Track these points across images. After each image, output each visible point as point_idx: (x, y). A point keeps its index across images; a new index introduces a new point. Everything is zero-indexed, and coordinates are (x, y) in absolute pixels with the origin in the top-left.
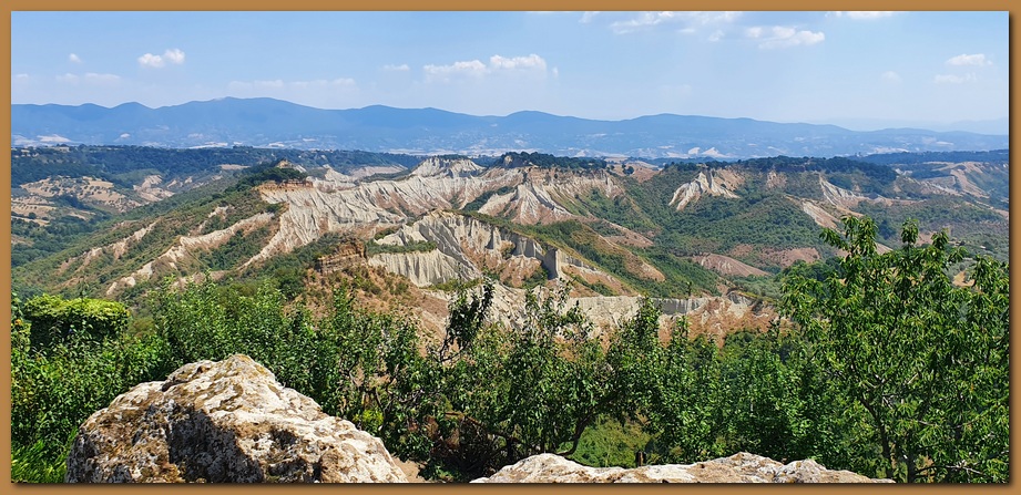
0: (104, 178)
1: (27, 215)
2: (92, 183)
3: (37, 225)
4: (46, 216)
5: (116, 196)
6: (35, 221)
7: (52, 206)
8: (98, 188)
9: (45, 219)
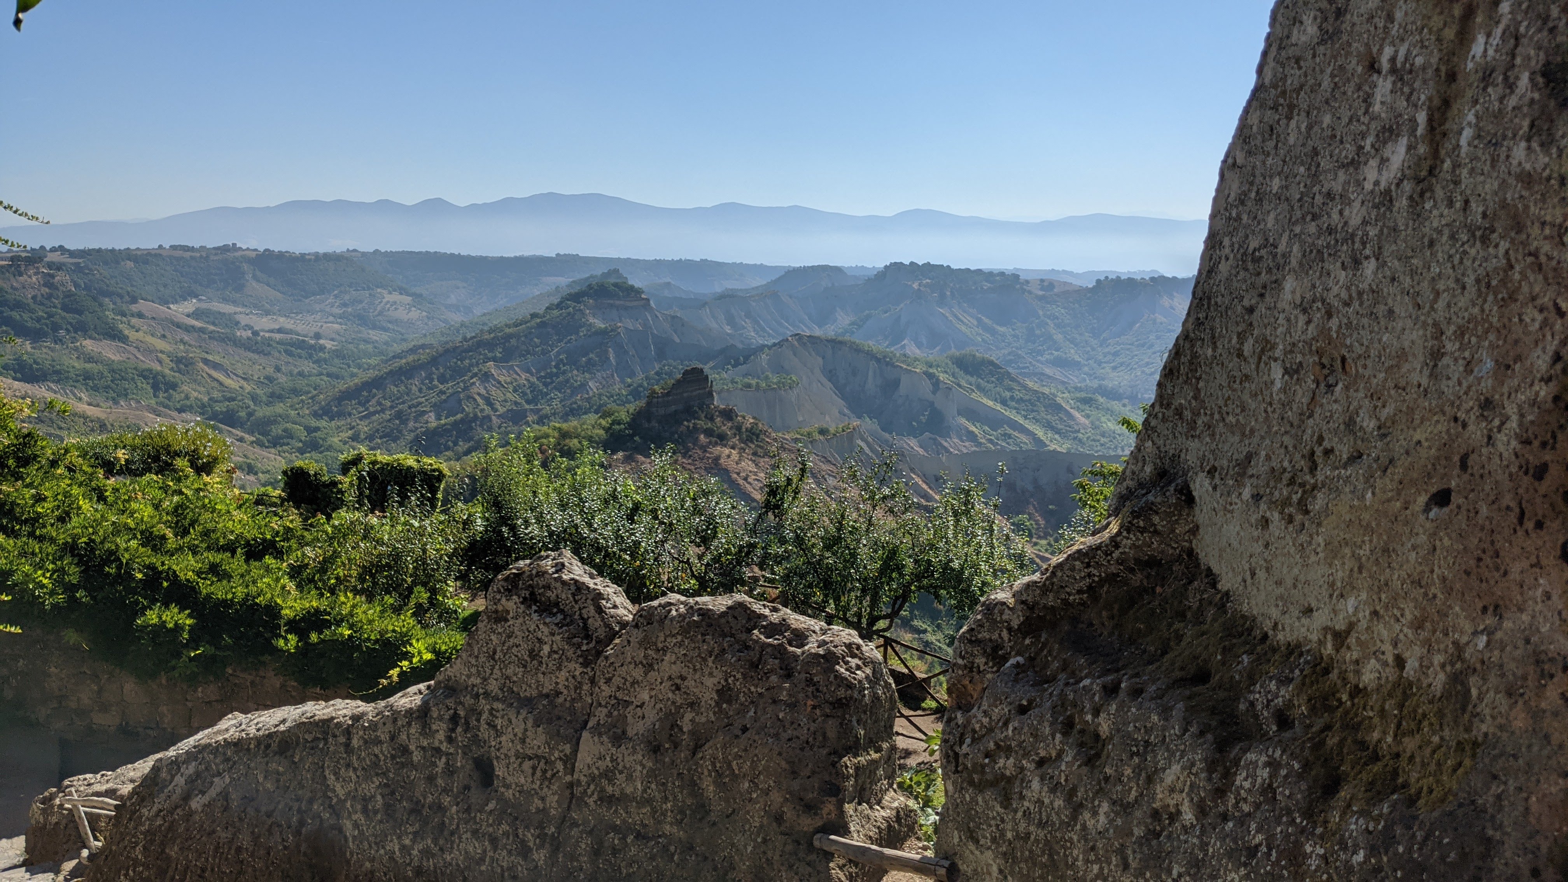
0: (402, 291)
1: (312, 334)
2: (389, 298)
3: (322, 348)
4: (334, 336)
5: (415, 314)
6: (321, 342)
7: (341, 324)
8: (395, 303)
9: (332, 340)
